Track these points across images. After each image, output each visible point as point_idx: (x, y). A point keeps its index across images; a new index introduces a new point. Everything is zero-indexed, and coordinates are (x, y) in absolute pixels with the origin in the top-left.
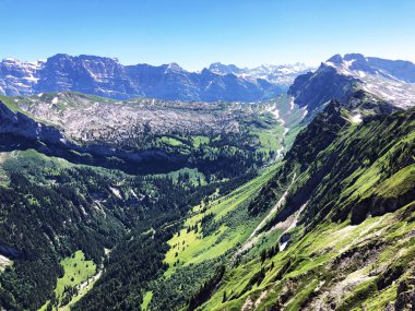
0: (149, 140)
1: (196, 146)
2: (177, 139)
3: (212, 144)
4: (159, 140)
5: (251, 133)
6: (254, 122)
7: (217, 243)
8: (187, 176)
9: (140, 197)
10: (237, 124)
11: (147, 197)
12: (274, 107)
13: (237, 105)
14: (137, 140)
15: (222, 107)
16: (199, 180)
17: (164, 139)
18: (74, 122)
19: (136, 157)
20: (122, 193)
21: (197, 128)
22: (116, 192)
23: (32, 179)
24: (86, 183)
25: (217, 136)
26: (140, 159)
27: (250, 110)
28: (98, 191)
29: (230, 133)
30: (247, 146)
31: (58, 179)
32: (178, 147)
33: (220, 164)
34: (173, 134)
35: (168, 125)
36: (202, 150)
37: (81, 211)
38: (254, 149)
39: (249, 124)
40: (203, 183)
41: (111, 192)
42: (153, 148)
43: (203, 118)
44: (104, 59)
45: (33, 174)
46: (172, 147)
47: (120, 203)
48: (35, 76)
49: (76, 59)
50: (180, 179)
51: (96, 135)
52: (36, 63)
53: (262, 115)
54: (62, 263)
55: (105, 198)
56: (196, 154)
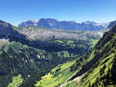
0: (53, 41)
1: (68, 43)
2: (62, 41)
3: (74, 43)
4: (56, 41)
5: (90, 40)
6: (92, 37)
7: (55, 81)
8: (63, 54)
9: (46, 59)
10: (86, 37)
11: (48, 59)
12: (101, 33)
13: (88, 32)
14: (49, 40)
15: (83, 32)
16: (67, 55)
17: (58, 41)
18: (33, 34)
19: (48, 46)
20: (40, 57)
21: (71, 38)
22: (39, 56)
23: (15, 50)
24: (30, 52)
25: (77, 41)
26: (49, 46)
27: (93, 33)
28: (33, 55)
29: (82, 40)
30: (87, 45)
31: (22, 50)
32: (62, 43)
33: (75, 50)
34: (62, 40)
35: (61, 36)
36: (70, 45)
37: (25, 61)
38: (89, 46)
39: (90, 38)
40: (68, 56)
41: (37, 56)
42: (53, 43)
43: (74, 35)
44: (53, 20)
45: (15, 48)
46: (59, 43)
47: (39, 60)
48: (36, 24)
49: (46, 20)
50: (61, 54)
51: (37, 38)
52: (37, 21)
53: (96, 35)
54: (13, 78)
55: (35, 58)
56: (67, 46)
